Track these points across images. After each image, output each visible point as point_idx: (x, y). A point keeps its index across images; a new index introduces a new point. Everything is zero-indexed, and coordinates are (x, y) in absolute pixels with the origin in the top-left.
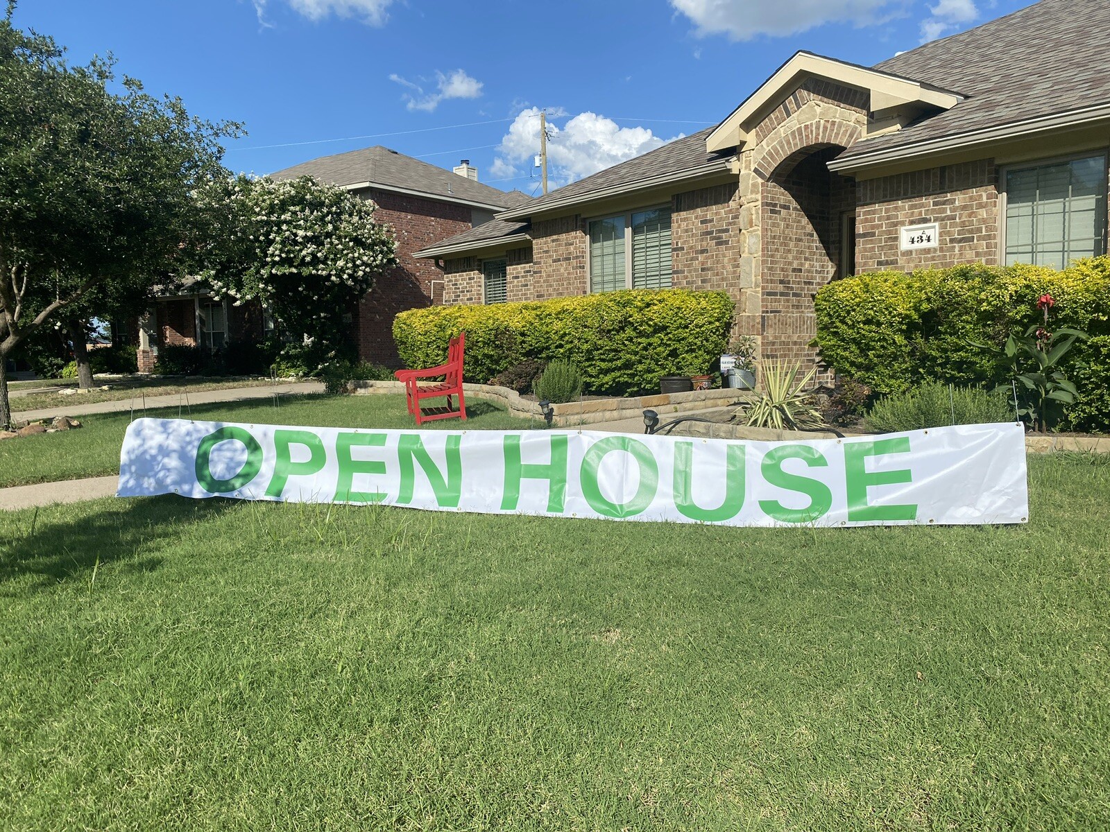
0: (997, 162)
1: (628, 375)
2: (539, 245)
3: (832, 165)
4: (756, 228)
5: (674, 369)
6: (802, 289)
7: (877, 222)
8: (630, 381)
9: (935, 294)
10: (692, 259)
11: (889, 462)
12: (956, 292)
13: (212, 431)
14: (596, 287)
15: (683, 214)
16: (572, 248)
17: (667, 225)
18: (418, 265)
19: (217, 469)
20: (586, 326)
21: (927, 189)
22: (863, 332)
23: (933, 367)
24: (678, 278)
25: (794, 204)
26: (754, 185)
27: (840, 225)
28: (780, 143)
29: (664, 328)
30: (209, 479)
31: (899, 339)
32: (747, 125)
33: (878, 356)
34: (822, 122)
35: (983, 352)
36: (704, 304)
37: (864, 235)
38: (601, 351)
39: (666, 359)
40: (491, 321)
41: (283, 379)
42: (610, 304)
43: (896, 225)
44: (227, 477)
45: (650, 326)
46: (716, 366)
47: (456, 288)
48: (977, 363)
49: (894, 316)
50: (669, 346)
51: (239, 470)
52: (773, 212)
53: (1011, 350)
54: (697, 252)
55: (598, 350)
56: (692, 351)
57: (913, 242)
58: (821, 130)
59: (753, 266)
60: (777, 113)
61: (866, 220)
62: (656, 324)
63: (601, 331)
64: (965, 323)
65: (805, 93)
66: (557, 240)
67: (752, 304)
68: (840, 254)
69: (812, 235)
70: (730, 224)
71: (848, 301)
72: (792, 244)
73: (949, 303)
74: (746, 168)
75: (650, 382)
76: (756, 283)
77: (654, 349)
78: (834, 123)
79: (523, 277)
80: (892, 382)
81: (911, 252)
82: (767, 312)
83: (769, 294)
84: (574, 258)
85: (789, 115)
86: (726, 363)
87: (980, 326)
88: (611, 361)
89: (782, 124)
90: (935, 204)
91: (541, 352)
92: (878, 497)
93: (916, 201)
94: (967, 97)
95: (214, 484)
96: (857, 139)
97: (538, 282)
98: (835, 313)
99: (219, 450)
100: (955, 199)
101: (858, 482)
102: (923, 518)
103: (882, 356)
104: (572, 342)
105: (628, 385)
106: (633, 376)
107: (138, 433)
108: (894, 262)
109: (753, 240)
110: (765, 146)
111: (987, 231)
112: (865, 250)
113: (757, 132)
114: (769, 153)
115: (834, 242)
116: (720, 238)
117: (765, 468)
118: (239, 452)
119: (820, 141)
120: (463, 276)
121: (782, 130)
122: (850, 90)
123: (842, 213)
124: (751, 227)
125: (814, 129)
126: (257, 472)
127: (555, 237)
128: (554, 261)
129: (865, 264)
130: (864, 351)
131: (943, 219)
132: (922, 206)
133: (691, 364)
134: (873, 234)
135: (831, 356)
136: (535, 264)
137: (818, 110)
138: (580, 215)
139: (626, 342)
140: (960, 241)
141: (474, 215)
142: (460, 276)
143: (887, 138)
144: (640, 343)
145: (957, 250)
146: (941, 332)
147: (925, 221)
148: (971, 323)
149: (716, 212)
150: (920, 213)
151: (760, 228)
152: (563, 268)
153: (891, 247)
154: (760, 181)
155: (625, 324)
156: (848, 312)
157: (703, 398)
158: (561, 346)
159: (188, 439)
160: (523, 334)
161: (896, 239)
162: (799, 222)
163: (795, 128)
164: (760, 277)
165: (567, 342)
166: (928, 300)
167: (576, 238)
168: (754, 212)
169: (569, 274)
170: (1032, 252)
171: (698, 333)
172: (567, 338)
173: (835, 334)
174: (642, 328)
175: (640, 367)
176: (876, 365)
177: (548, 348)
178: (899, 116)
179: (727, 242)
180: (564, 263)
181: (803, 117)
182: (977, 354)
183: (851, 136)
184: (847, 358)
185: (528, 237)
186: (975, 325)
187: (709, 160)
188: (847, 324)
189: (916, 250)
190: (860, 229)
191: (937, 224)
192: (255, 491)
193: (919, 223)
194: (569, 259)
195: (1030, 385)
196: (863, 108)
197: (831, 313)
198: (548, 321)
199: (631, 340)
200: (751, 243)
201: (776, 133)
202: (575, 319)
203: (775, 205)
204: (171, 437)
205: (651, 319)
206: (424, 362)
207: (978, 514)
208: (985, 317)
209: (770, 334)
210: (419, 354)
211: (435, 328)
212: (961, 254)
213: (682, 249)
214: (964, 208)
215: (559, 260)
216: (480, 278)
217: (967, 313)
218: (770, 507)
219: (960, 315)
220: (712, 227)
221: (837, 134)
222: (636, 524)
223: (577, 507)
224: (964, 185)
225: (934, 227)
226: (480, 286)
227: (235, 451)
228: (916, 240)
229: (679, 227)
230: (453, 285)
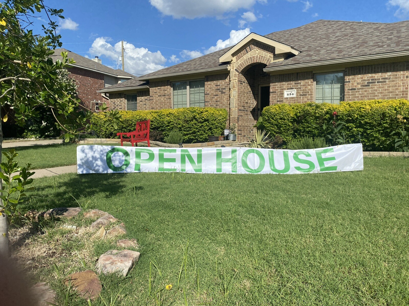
0: (314, 72)
1: (194, 136)
2: (152, 90)
3: (265, 70)
4: (236, 88)
5: (210, 134)
6: (248, 109)
7: (277, 88)
8: (194, 138)
9: (302, 111)
10: (212, 98)
11: (328, 155)
12: (308, 110)
13: (110, 149)
14: (175, 106)
15: (209, 83)
16: (166, 92)
17: (203, 86)
18: (84, 95)
19: (116, 163)
20: (179, 119)
21: (293, 79)
22: (279, 122)
23: (300, 133)
24: (207, 104)
25: (246, 82)
26: (235, 75)
27: (258, 89)
28: (244, 61)
29: (208, 120)
30: (113, 167)
31: (290, 124)
32: (233, 55)
33: (284, 129)
34: (258, 56)
35: (316, 128)
36: (221, 112)
37: (273, 92)
38: (184, 128)
39: (208, 130)
40: (138, 117)
41: (29, 139)
42: (188, 112)
43: (283, 89)
44: (120, 166)
45: (202, 119)
46: (223, 134)
48: (313, 131)
49: (289, 117)
50: (209, 126)
51: (123, 163)
52: (241, 84)
53: (324, 127)
54: (214, 95)
55: (183, 127)
56: (216, 128)
57: (288, 95)
58: (258, 58)
59: (235, 100)
60: (243, 51)
61: (273, 88)
62: (205, 119)
63: (185, 121)
64: (311, 119)
65: (253, 46)
66: (160, 89)
67: (235, 113)
68: (258, 98)
69: (250, 92)
70: (226, 87)
71: (275, 112)
72: (245, 94)
73: (306, 114)
74: (232, 69)
75: (201, 138)
76: (236, 106)
77: (204, 127)
78: (262, 56)
79: (144, 101)
80: (287, 137)
81: (287, 98)
82: (239, 116)
83: (240, 110)
84: (167, 95)
85: (247, 53)
86: (226, 132)
87: (315, 120)
88: (188, 131)
89: (245, 55)
90: (295, 84)
91: (159, 128)
92: (327, 164)
93: (289, 83)
94: (301, 52)
95: (115, 168)
96: (270, 62)
97: (152, 103)
98: (270, 116)
99: (115, 156)
100: (301, 83)
101: (321, 161)
102: (338, 170)
103: (285, 129)
104: (173, 124)
105: (193, 139)
106: (195, 136)
107: (83, 151)
108: (282, 101)
109: (235, 92)
110: (239, 62)
111: (310, 93)
112: (273, 97)
113: (236, 57)
114: (241, 64)
115: (256, 94)
116: (222, 91)
117: (294, 157)
118: (121, 157)
119: (258, 62)
121: (245, 57)
122: (268, 47)
123: (259, 85)
124: (234, 88)
125: (256, 58)
126: (129, 163)
127: (159, 88)
128: (159, 96)
129: (273, 101)
130: (279, 128)
131: (297, 88)
132: (291, 84)
133: (216, 132)
134: (276, 92)
135: (268, 129)
136: (151, 96)
137: (257, 52)
138: (169, 80)
139: (194, 125)
140: (303, 95)
141: (105, 77)
142: (116, 100)
143: (280, 63)
144: (199, 125)
145: (302, 98)
146: (303, 122)
147: (292, 89)
148: (312, 119)
149: (221, 83)
150: (291, 86)
151: (237, 89)
152: (162, 99)
153: (281, 96)
154: (237, 73)
155: (194, 118)
156: (275, 116)
157: (223, 143)
158: (168, 126)
159: (102, 153)
160: (152, 122)
161: (283, 94)
162: (247, 87)
163: (249, 57)
164: (237, 105)
165: (171, 125)
166: (300, 113)
167: (167, 88)
168: (235, 83)
169: (165, 101)
170: (323, 100)
171: (219, 122)
172: (171, 123)
173: (269, 123)
174: (200, 120)
175: (198, 133)
176: (283, 132)
177: (162, 127)
178: (283, 56)
179: (225, 93)
180: (163, 97)
181: (252, 54)
182: (313, 129)
183: (268, 61)
184: (273, 130)
185: (148, 87)
186: (314, 120)
187: (219, 65)
188: (274, 120)
189: (289, 98)
190: (271, 90)
191: (296, 90)
192: (131, 170)
193: (290, 89)
194: (165, 96)
195: (330, 137)
196: (272, 52)
197: (269, 116)
198: (163, 117)
199: (195, 124)
200: (234, 93)
201: (243, 58)
202: (175, 116)
203: (241, 81)
204: (96, 152)
205: (203, 117)
207: (352, 168)
208: (317, 118)
209: (240, 123)
212: (303, 99)
213: (209, 94)
214: (304, 85)
215: (161, 96)
216: (125, 101)
217: (311, 117)
218: (298, 168)
219: (309, 117)
220: (219, 87)
221: (263, 60)
222: (260, 175)
223: (242, 170)
224: (304, 79)
225: (295, 91)
226: (125, 104)
227: (120, 156)
228: (289, 94)
229: (208, 87)
230: (113, 103)
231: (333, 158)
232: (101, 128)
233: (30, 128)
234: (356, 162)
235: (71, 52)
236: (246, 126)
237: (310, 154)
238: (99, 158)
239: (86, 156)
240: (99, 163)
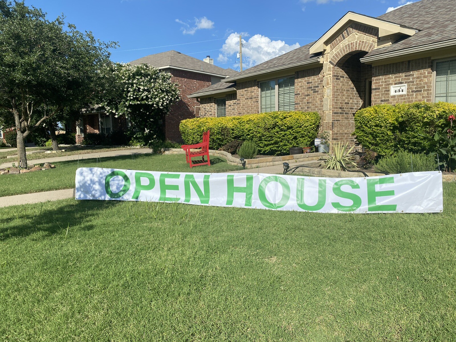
0: (432, 59)
1: (276, 147)
2: (239, 92)
3: (362, 60)
4: (330, 86)
5: (295, 145)
6: (349, 111)
7: (381, 84)
8: (277, 149)
9: (405, 114)
10: (303, 98)
11: (385, 187)
12: (414, 114)
13: (110, 172)
14: (263, 110)
15: (300, 80)
16: (253, 94)
17: (293, 84)
18: (189, 100)
19: (113, 188)
20: (259, 127)
21: (402, 70)
22: (375, 130)
23: (403, 145)
24: (297, 106)
25: (346, 76)
26: (329, 68)
27: (365, 84)
28: (341, 50)
29: (292, 127)
30: (110, 193)
31: (389, 133)
32: (327, 43)
33: (381, 140)
34: (358, 41)
35: (425, 138)
36: (308, 117)
37: (375, 89)
38: (265, 137)
39: (292, 140)
40: (220, 124)
41: (135, 147)
42: (269, 117)
43: (389, 85)
44: (117, 192)
45: (285, 126)
46: (313, 143)
47: (205, 110)
48: (422, 143)
49: (388, 124)
50: (294, 135)
51: (121, 189)
52: (337, 79)
53: (437, 138)
54: (305, 96)
55: (264, 136)
56: (303, 137)
57: (396, 92)
58: (358, 45)
59: (329, 101)
60: (339, 37)
61: (376, 83)
62: (288, 126)
63: (265, 129)
64: (418, 126)
65: (351, 29)
67: (328, 117)
68: (365, 96)
69: (353, 89)
70: (319, 84)
71: (368, 117)
72: (345, 92)
73: (411, 118)
74: (326, 61)
75: (285, 150)
76: (330, 109)
77: (287, 136)
78: (363, 42)
79: (233, 105)
80: (386, 151)
81: (395, 96)
82: (334, 121)
83: (335, 113)
84: (254, 98)
85: (344, 38)
86: (317, 142)
87: (423, 128)
88: (269, 141)
89: (341, 42)
90: (406, 76)
91: (240, 137)
92: (380, 201)
93: (397, 75)
94: (419, 31)
95: (112, 195)
96: (373, 48)
97: (239, 108)
98: (363, 122)
99: (113, 180)
100: (414, 74)
101: (372, 195)
102: (399, 210)
103: (382, 140)
104: (253, 133)
105: (276, 151)
106: (278, 147)
107: (81, 174)
108: (388, 100)
109: (329, 91)
110: (334, 52)
111: (427, 87)
112: (376, 95)
113: (331, 46)
114: (336, 55)
115: (362, 92)
116: (315, 90)
117: (334, 189)
118: (120, 181)
119: (357, 49)
120: (208, 105)
121: (341, 45)
122: (370, 28)
123: (366, 79)
124: (328, 85)
125: (355, 44)
126: (128, 189)
127: (246, 89)
128: (246, 99)
129: (376, 101)
130: (375, 137)
131: (409, 82)
132: (400, 77)
133: (302, 142)
134: (379, 89)
135: (361, 140)
136: (238, 100)
137: (357, 36)
138: (257, 80)
139: (276, 133)
140: (416, 92)
141: (212, 79)
142: (207, 105)
143: (385, 48)
144: (281, 134)
145: (414, 95)
146: (407, 130)
147: (401, 83)
148: (420, 127)
149: (314, 79)
150: (399, 80)
151: (332, 86)
152: (249, 102)
153: (387, 94)
154: (332, 66)
155: (275, 126)
156: (368, 122)
157: (307, 156)
158: (248, 135)
159: (101, 176)
160: (233, 130)
161: (389, 91)
162: (348, 83)
163: (347, 44)
164: (331, 106)
165: (251, 133)
166: (402, 117)
167: (255, 89)
168: (329, 79)
169: (252, 104)
170: (446, 96)
171: (305, 129)
172: (251, 131)
173: (363, 131)
174: (282, 128)
175: (281, 144)
176: (380, 144)
177: (243, 135)
178: (391, 39)
179: (318, 92)
180: (250, 100)
181: (350, 39)
182: (422, 139)
183: (370, 47)
184: (367, 141)
185: (235, 89)
186: (421, 127)
187: (311, 57)
188: (368, 127)
189: (397, 96)
190: (373, 86)
191: (406, 85)
192: (128, 197)
193: (399, 84)
194: (252, 98)
196: (375, 35)
197: (361, 122)
198: (243, 124)
199: (277, 132)
200: (328, 92)
201: (339, 46)
202: (255, 124)
203: (338, 76)
204: (95, 175)
206: (192, 141)
207: (422, 208)
208: (426, 124)
209: (335, 130)
211: (197, 127)
212: (416, 97)
213: (299, 94)
214: (418, 78)
215: (248, 99)
216: (215, 106)
217: (418, 122)
218: (336, 205)
219: (415, 123)
220: (311, 85)
221: (364, 46)
222: (281, 212)
223: (257, 204)
224: (418, 68)
225: (405, 86)
226: (215, 109)
227: (119, 180)
228: (397, 91)
229: (298, 85)
230: (204, 109)
231: (391, 193)
232: (189, 137)
233: (134, 136)
234: (430, 200)
235: (180, 53)
236: (346, 134)
237: (357, 185)
238: (97, 182)
239: (84, 179)
240: (97, 187)
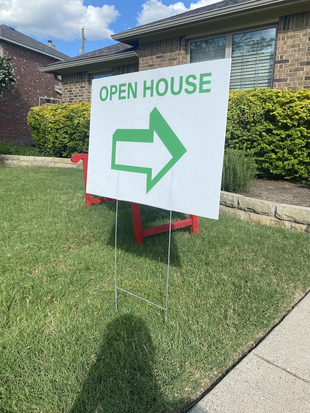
2: (145, 61)
10: (296, 70)
15: (290, 33)
47: (70, 94)
54: (302, 64)
62: (301, 118)
66: (162, 57)
77: (291, 141)
120: (76, 85)
127: (160, 54)
138: (184, 37)
139: (263, 133)
142: (74, 85)
144: (278, 135)
167: (179, 54)
174: (284, 121)
175: (273, 156)
185: (136, 54)
199: (269, 131)
205: (297, 114)
206: (54, 142)
210: (49, 137)
211: (64, 119)
213: (287, 61)
216: (90, 87)
229: (285, 43)
230: (68, 91)
232: (46, 136)
